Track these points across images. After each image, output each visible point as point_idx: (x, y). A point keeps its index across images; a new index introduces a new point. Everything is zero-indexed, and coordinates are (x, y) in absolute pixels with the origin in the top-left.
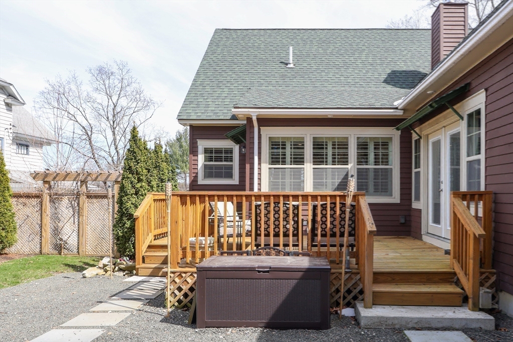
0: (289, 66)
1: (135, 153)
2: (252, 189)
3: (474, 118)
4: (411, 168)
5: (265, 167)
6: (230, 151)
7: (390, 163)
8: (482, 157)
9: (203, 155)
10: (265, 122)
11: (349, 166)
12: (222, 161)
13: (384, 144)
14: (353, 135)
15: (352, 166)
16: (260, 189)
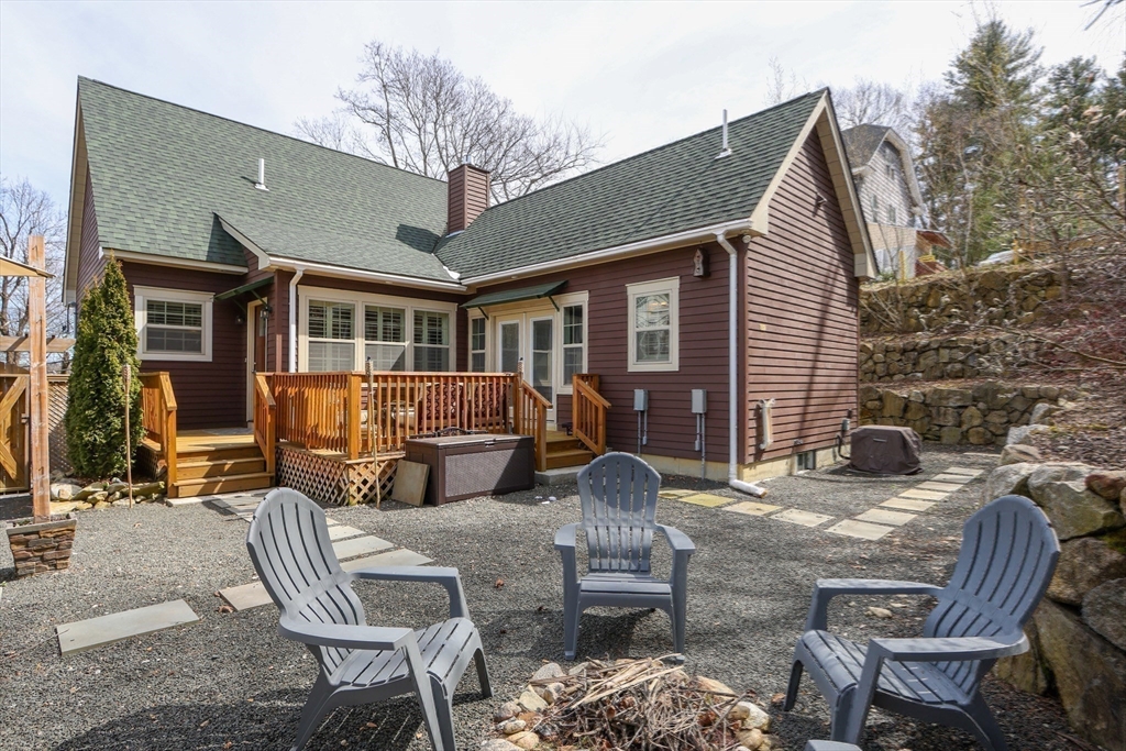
0: (258, 186)
1: (122, 307)
2: (286, 367)
3: (574, 313)
4: (467, 349)
5: (305, 339)
6: (197, 309)
7: (444, 341)
8: (585, 345)
9: (146, 312)
10: (310, 280)
11: (406, 344)
12: (181, 324)
13: (435, 321)
14: (410, 306)
15: (407, 343)
16: (297, 370)
